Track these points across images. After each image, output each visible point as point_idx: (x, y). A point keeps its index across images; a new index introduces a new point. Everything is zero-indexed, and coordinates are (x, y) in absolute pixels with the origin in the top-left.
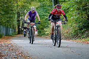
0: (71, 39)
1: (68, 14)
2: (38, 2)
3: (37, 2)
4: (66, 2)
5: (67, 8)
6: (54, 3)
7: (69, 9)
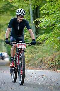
0: (57, 68)
1: (53, 32)
2: (10, 15)
3: (8, 15)
4: (50, 14)
5: (52, 23)
6: (33, 16)
7: (54, 25)
